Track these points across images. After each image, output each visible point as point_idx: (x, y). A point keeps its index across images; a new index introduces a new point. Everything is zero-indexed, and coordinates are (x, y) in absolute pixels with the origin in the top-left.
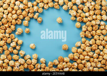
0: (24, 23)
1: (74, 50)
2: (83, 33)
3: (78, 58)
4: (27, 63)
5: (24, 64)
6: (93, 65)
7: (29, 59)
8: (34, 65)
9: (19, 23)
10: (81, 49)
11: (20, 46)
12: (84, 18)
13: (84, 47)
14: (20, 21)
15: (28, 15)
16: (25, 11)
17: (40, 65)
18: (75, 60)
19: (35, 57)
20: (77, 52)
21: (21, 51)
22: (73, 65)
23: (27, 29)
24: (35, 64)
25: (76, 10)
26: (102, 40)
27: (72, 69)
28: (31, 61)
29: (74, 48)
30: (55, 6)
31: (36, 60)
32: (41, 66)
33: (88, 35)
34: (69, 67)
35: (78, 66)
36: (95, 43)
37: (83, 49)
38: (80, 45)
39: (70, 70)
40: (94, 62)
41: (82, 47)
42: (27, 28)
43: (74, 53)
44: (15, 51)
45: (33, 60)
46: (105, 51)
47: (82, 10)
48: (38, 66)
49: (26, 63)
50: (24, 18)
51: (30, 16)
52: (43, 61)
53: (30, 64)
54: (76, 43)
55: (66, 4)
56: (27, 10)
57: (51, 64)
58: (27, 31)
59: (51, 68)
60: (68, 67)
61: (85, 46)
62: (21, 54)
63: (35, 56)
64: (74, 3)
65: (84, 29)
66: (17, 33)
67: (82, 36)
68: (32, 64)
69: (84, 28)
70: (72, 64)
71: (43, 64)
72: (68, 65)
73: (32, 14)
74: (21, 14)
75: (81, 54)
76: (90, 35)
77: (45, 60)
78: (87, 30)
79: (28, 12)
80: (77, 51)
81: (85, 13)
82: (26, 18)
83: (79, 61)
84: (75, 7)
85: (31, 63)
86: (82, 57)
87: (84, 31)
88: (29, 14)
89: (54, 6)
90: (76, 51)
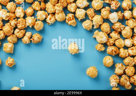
0: (5, 48)
2: (116, 79)
12: (122, 50)
15: (13, 33)
16: (8, 23)
23: (10, 60)
25: (108, 33)
30: (67, 21)
33: (125, 84)
47: (120, 33)
50: (6, 37)
51: (18, 35)
55: (90, 18)
56: (13, 22)
58: (9, 64)
64: (105, 18)
65: (119, 70)
69: (119, 68)
73: (22, 31)
76: (128, 83)
78: (124, 73)
79: (15, 26)
81: (124, 39)
82: (9, 38)
84: (106, 27)
87: (119, 73)
88: (17, 30)
89: (66, 19)
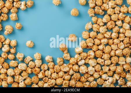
1: (85, 35)
3: (93, 44)
4: (30, 67)
5: (26, 69)
6: (115, 48)
7: (30, 61)
8: (39, 67)
9: (4, 19)
10: (94, 31)
11: (15, 49)
13: (98, 29)
14: (6, 15)
17: (47, 65)
18: (90, 48)
19: (38, 58)
20: (90, 37)
21: (18, 54)
22: (89, 55)
24: (41, 66)
26: (119, 13)
27: (88, 59)
28: (34, 64)
29: (84, 33)
31: (41, 61)
32: (49, 67)
34: (85, 58)
35: (95, 54)
36: (111, 19)
37: (96, 31)
38: (91, 27)
39: (86, 61)
40: (114, 44)
41: (94, 29)
42: (17, 23)
43: (86, 39)
44: (11, 56)
45: (36, 61)
46: (126, 27)
48: (44, 68)
49: (28, 68)
52: (50, 60)
53: (34, 68)
54: (86, 26)
57: (60, 62)
59: (61, 65)
60: (83, 58)
61: (98, 27)
62: (19, 58)
63: (37, 56)
66: (6, 32)
67: (90, 15)
68: (37, 66)
70: (87, 53)
71: (51, 63)
72: (82, 57)
74: (4, 7)
75: (95, 38)
77: (51, 57)
80: (89, 35)
83: (95, 48)
85: (35, 66)
86: (97, 41)
90: (88, 37)
